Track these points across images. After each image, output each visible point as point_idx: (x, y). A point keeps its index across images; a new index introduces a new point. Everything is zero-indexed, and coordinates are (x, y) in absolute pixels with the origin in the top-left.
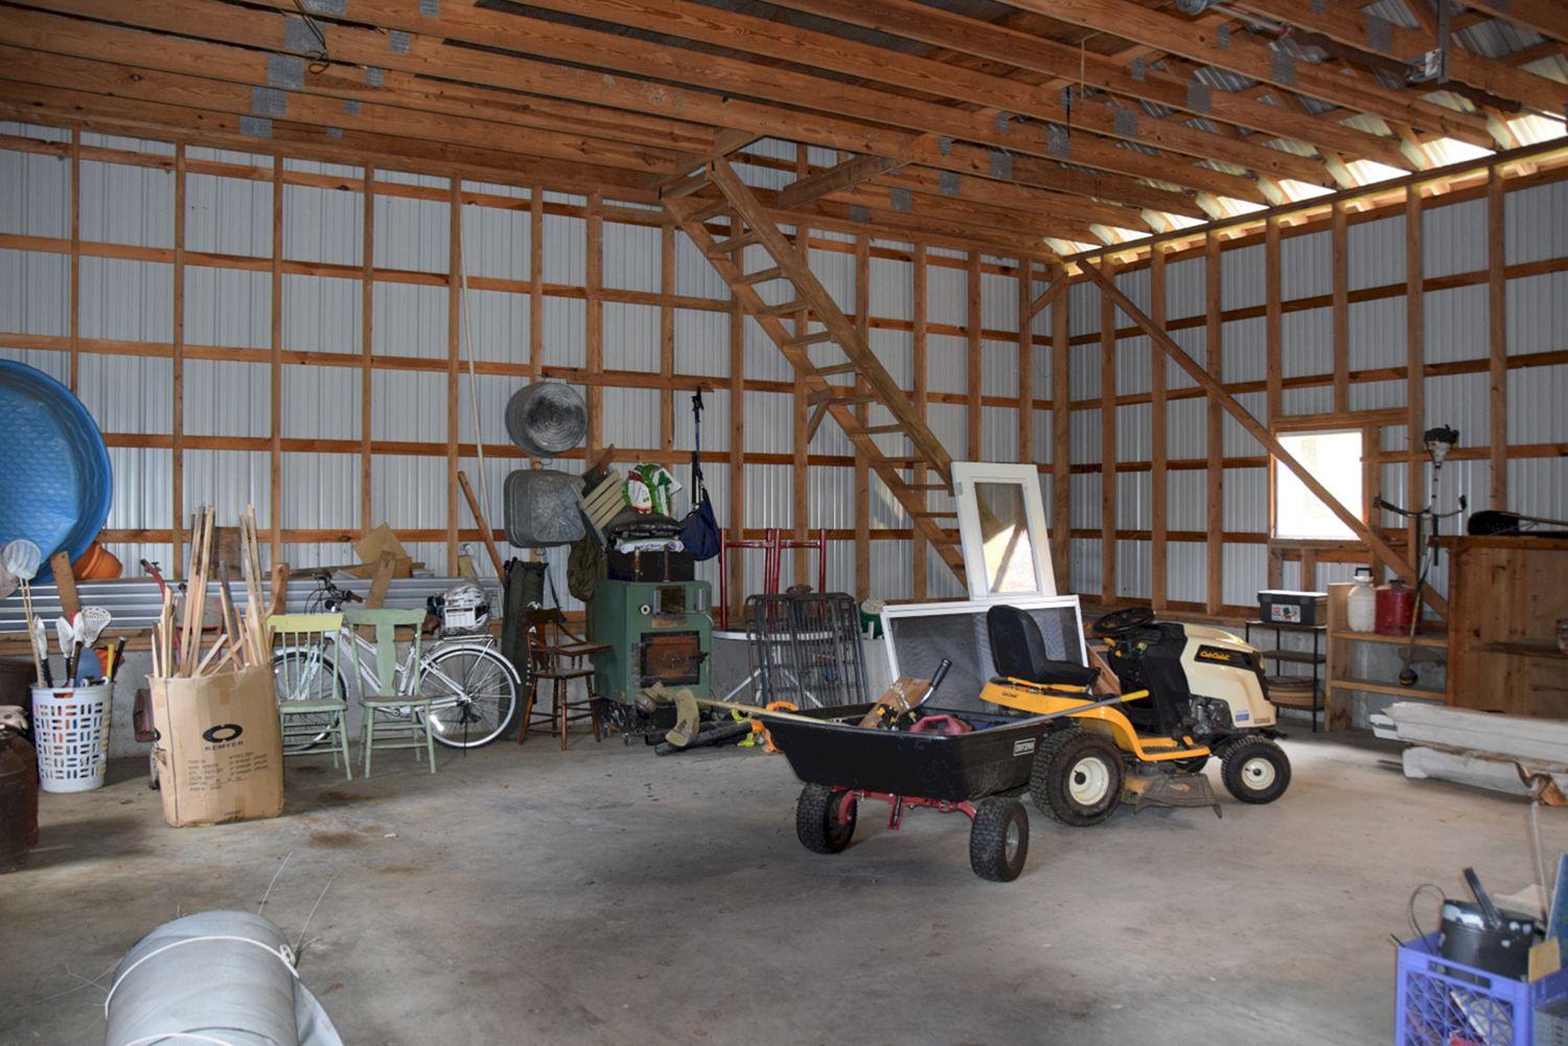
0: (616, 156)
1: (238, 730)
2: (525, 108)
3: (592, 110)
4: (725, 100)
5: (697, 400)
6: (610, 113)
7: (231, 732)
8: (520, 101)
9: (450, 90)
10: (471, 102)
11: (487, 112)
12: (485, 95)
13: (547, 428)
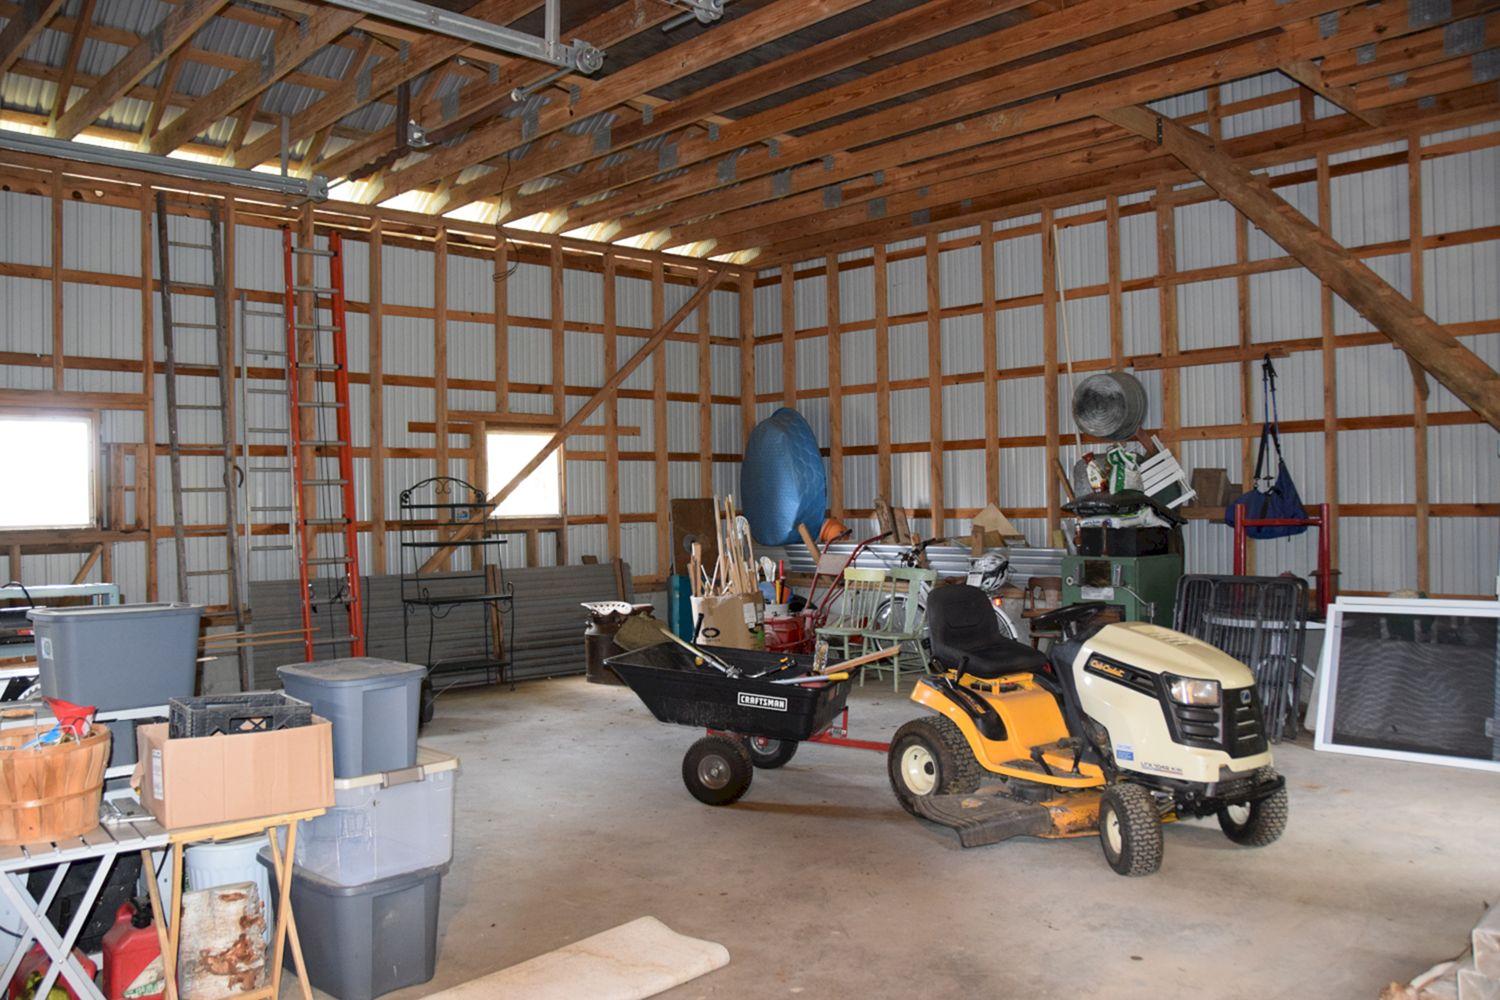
0: (1116, 155)
1: (718, 633)
2: (974, 160)
3: (1026, 138)
4: (1058, 97)
5: (1269, 369)
6: (1040, 134)
7: (714, 633)
8: (971, 155)
9: (924, 168)
10: (938, 170)
11: (948, 174)
12: (948, 161)
13: (1094, 417)
